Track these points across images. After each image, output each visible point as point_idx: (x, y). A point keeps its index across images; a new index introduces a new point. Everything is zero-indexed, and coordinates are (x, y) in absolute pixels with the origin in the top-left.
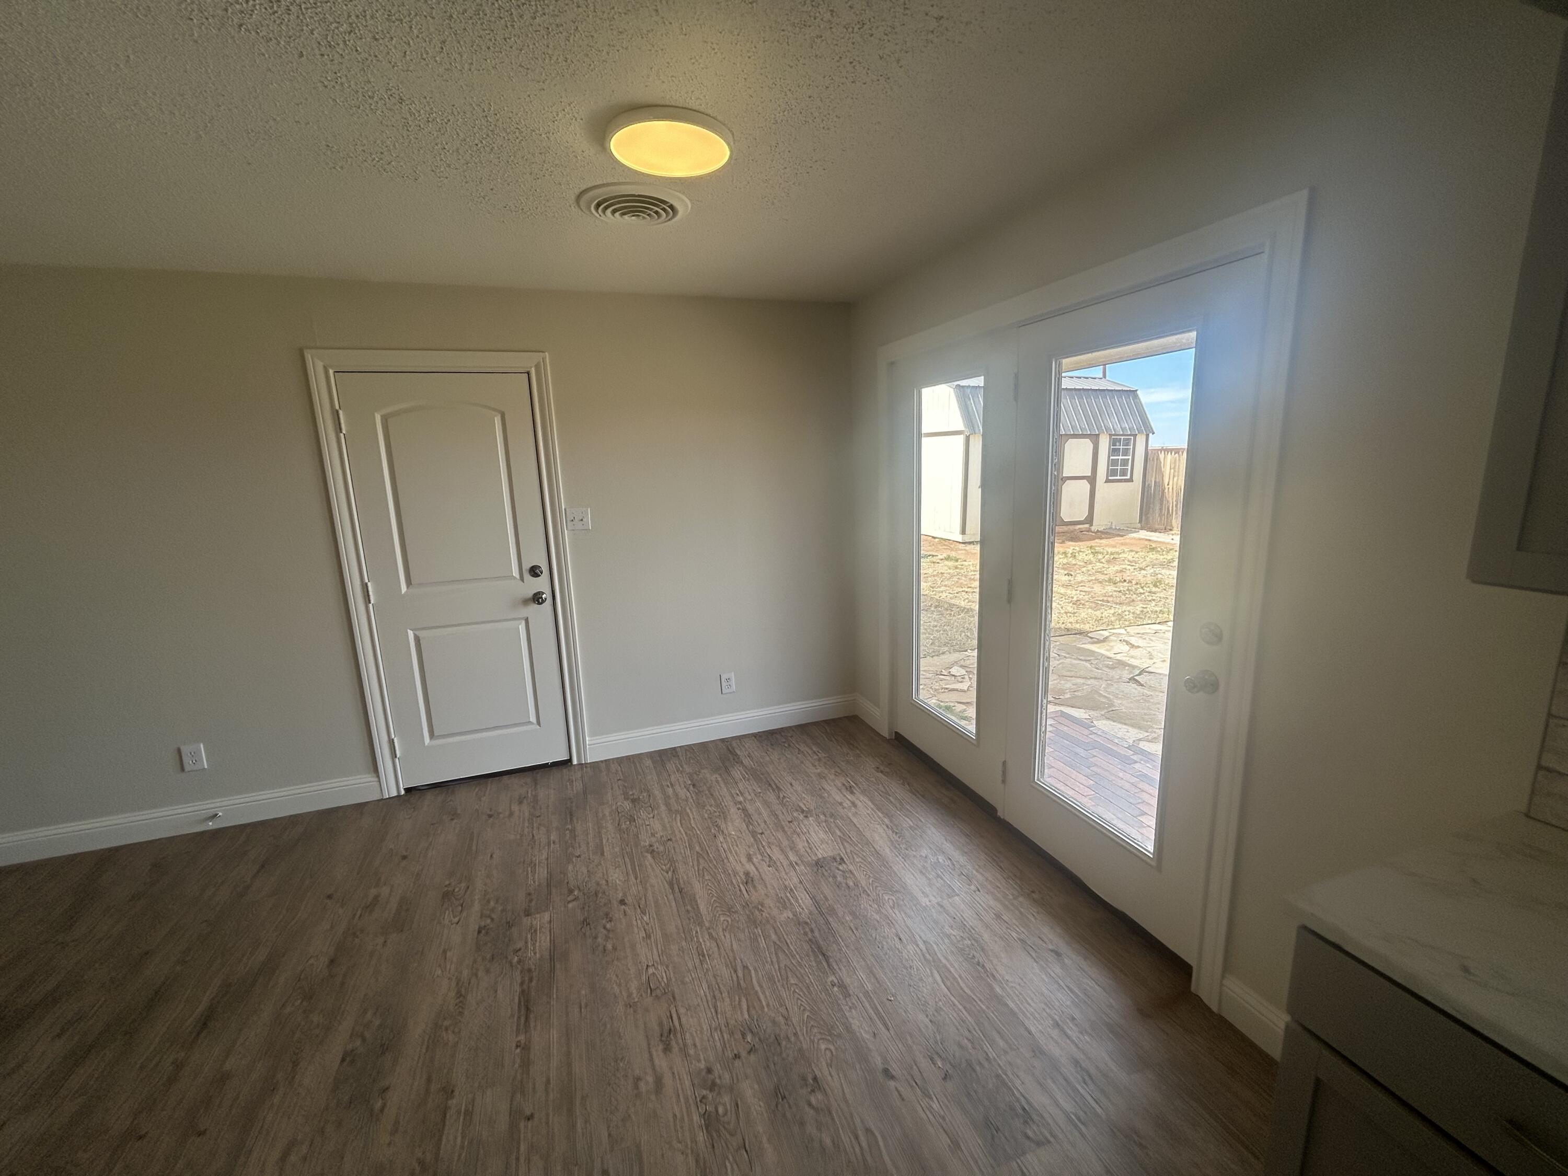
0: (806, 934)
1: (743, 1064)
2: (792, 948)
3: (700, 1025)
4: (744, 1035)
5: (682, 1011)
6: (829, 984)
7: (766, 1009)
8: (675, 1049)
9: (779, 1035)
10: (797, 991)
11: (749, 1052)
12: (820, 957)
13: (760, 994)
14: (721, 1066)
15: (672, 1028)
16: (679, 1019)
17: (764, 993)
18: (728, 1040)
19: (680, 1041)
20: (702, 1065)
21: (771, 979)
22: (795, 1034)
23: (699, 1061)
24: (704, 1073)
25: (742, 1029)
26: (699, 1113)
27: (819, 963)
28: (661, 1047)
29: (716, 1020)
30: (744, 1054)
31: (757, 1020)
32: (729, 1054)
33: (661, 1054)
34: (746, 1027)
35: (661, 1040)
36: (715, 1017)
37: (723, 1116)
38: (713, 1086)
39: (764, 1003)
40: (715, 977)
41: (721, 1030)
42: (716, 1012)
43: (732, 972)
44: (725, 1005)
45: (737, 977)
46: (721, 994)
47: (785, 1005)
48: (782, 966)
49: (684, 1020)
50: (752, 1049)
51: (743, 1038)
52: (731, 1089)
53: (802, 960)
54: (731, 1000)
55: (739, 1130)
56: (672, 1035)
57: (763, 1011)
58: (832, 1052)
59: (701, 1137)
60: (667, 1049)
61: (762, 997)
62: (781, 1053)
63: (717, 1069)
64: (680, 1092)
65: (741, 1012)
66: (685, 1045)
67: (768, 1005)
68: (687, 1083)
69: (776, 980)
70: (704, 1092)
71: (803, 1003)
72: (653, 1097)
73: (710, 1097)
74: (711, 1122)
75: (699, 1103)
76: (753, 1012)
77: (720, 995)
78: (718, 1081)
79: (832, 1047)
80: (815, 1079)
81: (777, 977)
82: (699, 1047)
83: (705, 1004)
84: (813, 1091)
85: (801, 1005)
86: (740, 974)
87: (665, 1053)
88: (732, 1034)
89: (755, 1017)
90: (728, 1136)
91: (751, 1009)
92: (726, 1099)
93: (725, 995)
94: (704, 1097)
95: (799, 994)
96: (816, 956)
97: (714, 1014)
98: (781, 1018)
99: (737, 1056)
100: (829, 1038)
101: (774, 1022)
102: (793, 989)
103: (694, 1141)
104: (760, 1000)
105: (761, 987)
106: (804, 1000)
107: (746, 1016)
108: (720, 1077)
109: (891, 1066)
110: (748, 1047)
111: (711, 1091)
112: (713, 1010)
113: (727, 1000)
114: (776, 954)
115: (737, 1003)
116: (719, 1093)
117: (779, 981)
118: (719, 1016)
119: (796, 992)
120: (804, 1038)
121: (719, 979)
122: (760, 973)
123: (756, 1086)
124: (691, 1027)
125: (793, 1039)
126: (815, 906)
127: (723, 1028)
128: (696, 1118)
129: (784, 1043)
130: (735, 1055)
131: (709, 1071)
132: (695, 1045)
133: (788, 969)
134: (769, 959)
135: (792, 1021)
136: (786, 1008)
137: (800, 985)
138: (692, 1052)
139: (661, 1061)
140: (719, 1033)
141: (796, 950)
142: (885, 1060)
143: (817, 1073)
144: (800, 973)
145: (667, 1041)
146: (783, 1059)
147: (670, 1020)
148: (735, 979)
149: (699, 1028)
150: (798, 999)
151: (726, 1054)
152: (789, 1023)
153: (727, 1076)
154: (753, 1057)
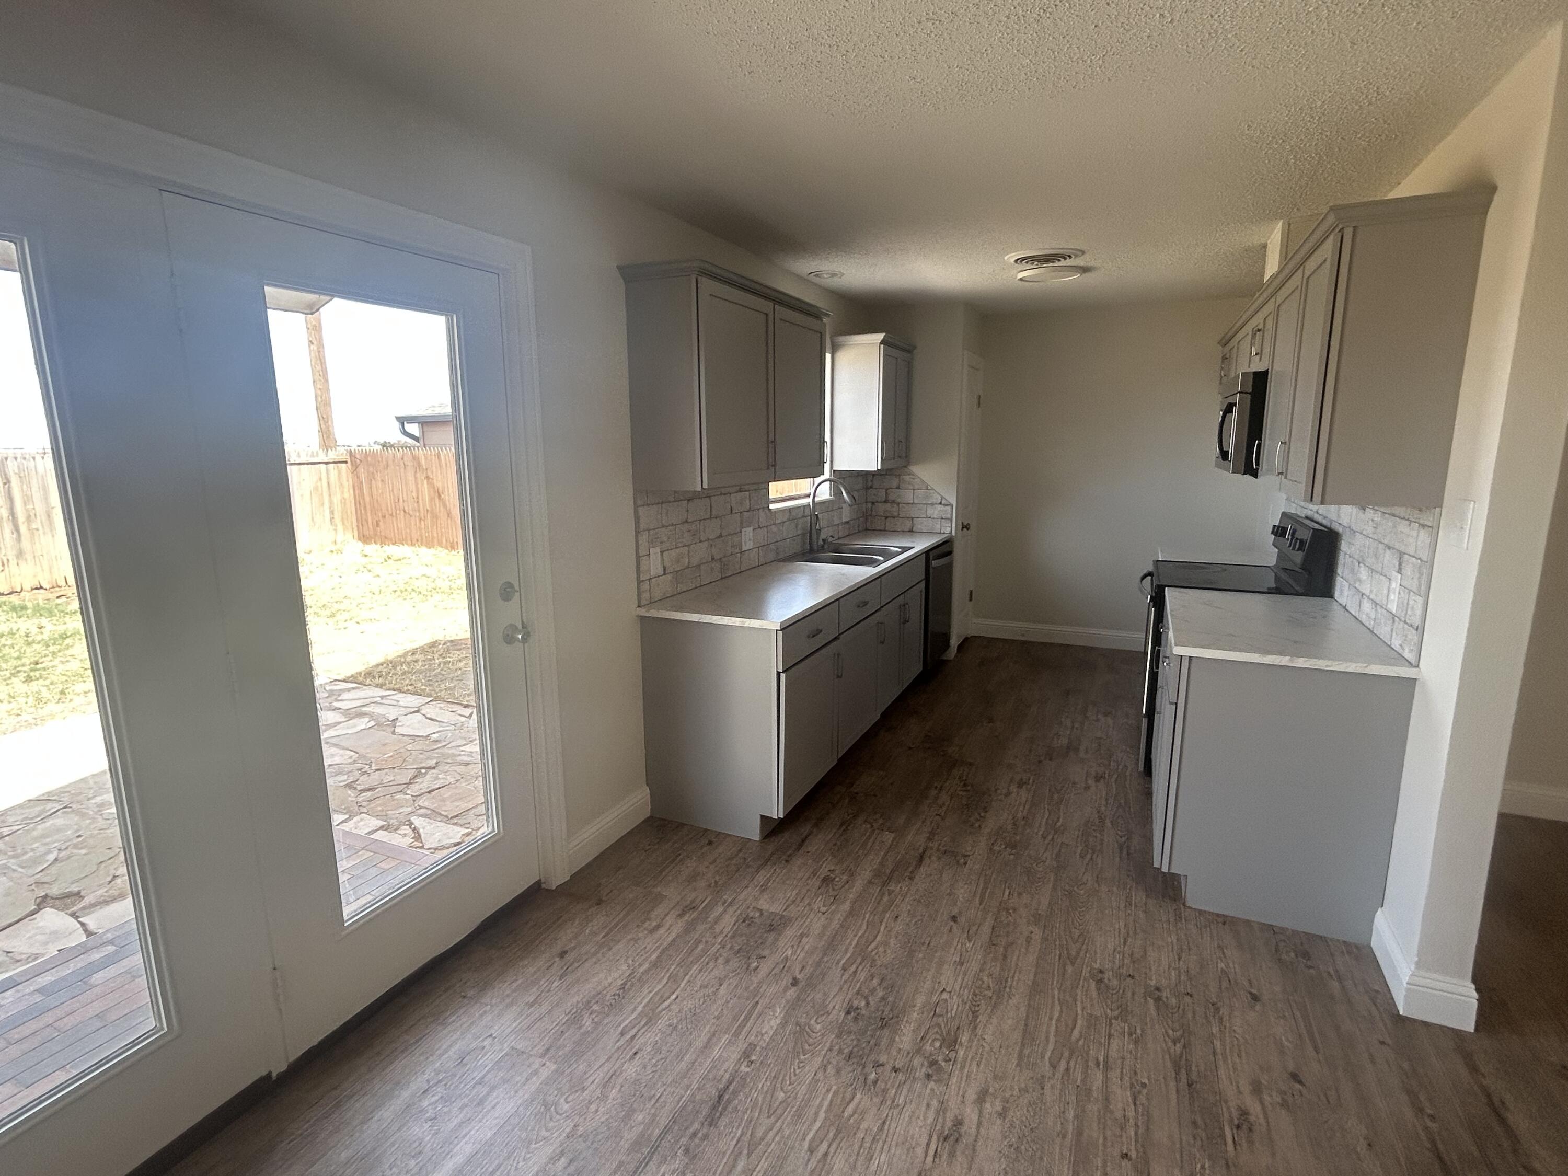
0: (706, 1137)
1: (895, 1060)
2: (739, 1132)
3: (910, 1122)
4: (875, 1082)
5: (920, 1151)
6: (752, 1067)
7: (834, 1088)
8: (950, 1116)
9: (844, 1059)
10: (788, 1083)
11: (882, 1065)
12: (727, 1097)
13: (824, 1108)
14: (915, 1073)
15: (942, 1139)
16: (928, 1144)
17: (820, 1106)
18: (893, 1087)
19: (940, 1120)
20: (932, 1085)
21: (799, 1115)
22: (830, 1050)
23: (932, 1090)
24: (934, 1078)
25: (873, 1088)
26: (957, 1053)
27: (735, 1093)
28: (964, 1129)
29: (890, 1115)
30: (888, 1068)
31: (851, 1085)
32: (901, 1076)
33: (966, 1121)
34: (867, 1087)
35: (960, 1135)
36: (889, 1118)
37: (938, 1039)
38: (933, 1063)
39: (830, 1095)
40: (855, 1166)
41: (893, 1102)
42: (884, 1123)
43: (829, 1157)
44: (870, 1123)
45: (829, 1147)
46: (863, 1139)
47: (813, 1078)
48: (773, 1119)
49: (924, 1141)
50: (877, 1066)
51: (878, 1080)
52: (918, 1051)
53: (747, 1109)
54: (859, 1123)
55: (932, 1024)
56: (946, 1132)
57: (839, 1088)
58: (817, 1019)
59: (964, 1038)
60: (958, 1123)
61: (826, 1103)
62: (856, 1046)
63: (920, 1073)
64: (965, 1078)
65: (860, 1103)
66: (937, 1113)
67: (828, 1091)
68: (954, 1080)
69: (795, 1109)
70: (943, 1064)
71: (796, 1068)
72: (991, 1090)
73: (940, 1058)
74: (951, 1043)
75: (953, 1060)
76: (848, 1095)
77: (867, 1140)
78: (926, 1063)
79: (812, 1022)
80: (848, 1013)
81: (790, 1112)
82: (925, 1102)
83: (889, 1140)
84: (857, 1008)
85: (799, 1068)
86: (824, 1146)
87: (962, 1119)
88: (885, 1091)
89: (850, 1090)
90: (943, 1026)
91: (847, 1100)
92: (928, 1048)
93: (860, 1135)
94: (946, 1061)
95: (790, 1078)
96: (729, 1101)
97: (888, 1123)
98: (828, 1071)
99: (896, 1070)
100: (807, 1028)
101: (838, 1071)
102: (790, 1088)
103: (970, 1040)
104: (831, 1101)
105: (816, 1114)
106: (792, 1070)
107: (858, 1096)
108: (922, 1065)
109: (787, 982)
110: (880, 1070)
111: (937, 1062)
112: (886, 1127)
113: (864, 1126)
114: (762, 1139)
115: (856, 1116)
116: (931, 1055)
117: (793, 1107)
118: (885, 1115)
119: (790, 1082)
120: (825, 1043)
121: (852, 1160)
122: (803, 1129)
123: (897, 1039)
124: (921, 1127)
125: (837, 1047)
126: (644, 1167)
127: (889, 1103)
128: (961, 1053)
129: (846, 1051)
130: (896, 1072)
131: (928, 1076)
132: (928, 1105)
133: (771, 1112)
134: (777, 1139)
135: (823, 1061)
136: (815, 1075)
137: (778, 1085)
138: (935, 1103)
139: (971, 1115)
140: (896, 1101)
141: (739, 1125)
142: (785, 990)
143: (842, 1014)
144: (764, 1098)
145: (954, 1131)
146: (859, 1040)
147: (939, 1149)
148: (834, 1146)
149: (913, 1119)
150: (795, 1075)
151: (904, 1078)
152: (825, 1062)
153: (916, 1062)
154: (883, 1059)
